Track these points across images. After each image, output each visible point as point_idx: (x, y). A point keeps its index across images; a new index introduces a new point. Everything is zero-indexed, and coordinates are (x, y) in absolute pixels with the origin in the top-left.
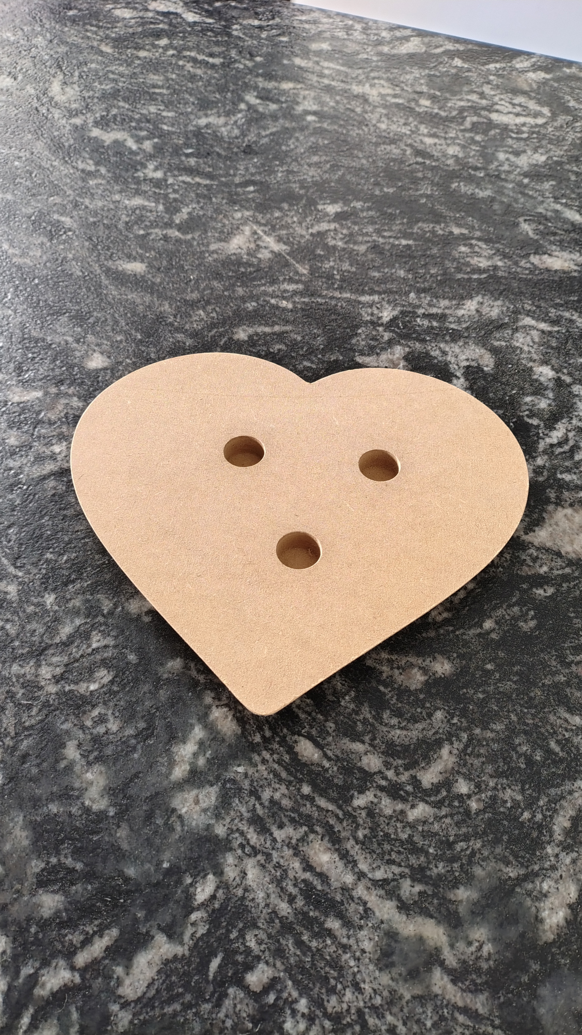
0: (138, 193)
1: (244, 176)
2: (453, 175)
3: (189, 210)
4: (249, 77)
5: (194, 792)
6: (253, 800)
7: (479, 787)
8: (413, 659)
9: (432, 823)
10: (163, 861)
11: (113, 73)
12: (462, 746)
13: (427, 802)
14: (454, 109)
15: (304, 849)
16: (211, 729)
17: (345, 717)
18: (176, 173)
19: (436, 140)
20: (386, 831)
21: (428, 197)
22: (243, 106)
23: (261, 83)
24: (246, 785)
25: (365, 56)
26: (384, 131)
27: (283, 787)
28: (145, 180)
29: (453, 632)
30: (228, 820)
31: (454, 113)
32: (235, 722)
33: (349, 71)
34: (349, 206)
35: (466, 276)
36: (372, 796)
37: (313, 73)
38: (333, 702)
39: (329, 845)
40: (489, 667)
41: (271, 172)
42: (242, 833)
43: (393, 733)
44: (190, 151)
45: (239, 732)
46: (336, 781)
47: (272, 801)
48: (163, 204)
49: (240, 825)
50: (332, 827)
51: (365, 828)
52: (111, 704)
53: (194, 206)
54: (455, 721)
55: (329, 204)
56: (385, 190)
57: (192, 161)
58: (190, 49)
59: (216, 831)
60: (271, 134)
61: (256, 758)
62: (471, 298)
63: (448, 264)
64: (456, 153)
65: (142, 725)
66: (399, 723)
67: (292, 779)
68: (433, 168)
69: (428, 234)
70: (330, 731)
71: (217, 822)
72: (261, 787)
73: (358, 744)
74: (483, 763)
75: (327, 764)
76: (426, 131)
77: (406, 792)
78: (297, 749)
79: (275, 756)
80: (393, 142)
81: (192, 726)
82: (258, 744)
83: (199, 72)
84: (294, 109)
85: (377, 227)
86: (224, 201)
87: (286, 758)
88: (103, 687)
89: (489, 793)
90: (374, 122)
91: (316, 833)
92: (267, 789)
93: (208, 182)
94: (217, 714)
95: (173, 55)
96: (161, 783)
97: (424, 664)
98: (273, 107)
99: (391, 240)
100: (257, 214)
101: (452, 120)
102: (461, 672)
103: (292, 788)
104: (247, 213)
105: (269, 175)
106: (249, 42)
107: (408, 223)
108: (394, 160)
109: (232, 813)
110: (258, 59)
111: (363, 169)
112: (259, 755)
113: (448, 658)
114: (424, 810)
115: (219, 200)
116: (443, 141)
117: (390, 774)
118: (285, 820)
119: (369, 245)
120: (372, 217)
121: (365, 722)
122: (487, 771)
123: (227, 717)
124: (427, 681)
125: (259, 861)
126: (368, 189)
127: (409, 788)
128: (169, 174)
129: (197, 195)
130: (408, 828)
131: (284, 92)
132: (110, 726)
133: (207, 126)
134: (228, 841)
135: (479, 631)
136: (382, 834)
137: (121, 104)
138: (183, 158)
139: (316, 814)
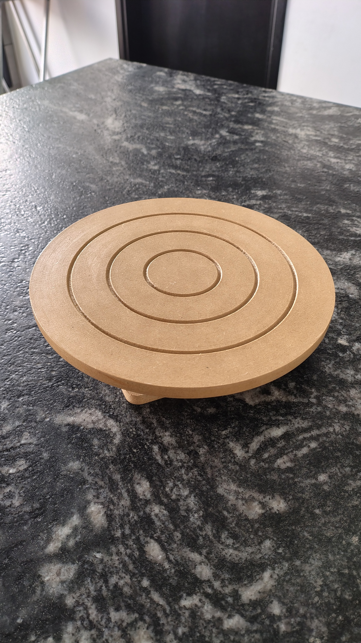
0: (140, 176)
1: (208, 172)
2: (346, 180)
3: (169, 187)
4: (225, 122)
5: (59, 566)
6: (101, 583)
7: (290, 612)
8: (256, 495)
9: (243, 636)
10: (18, 617)
11: (144, 116)
12: (282, 573)
13: (242, 616)
14: (354, 145)
15: (131, 633)
16: (86, 519)
17: (191, 531)
18: (167, 167)
19: (339, 160)
20: (203, 633)
21: (327, 190)
22: (217, 136)
23: (232, 125)
24: (100, 568)
25: (301, 115)
26: (305, 153)
27: (128, 577)
28: (146, 170)
29: (293, 479)
30: (78, 594)
31: (353, 147)
32: (105, 517)
33: (289, 122)
34: (272, 192)
35: (345, 238)
36: (198, 600)
37: (266, 121)
38: (184, 516)
39: (152, 635)
40: (317, 511)
41: (227, 170)
42: (86, 608)
43: (226, 551)
44: (179, 157)
45: (106, 526)
46: (171, 581)
47: (116, 585)
48: (154, 183)
49: (86, 601)
50: (159, 619)
51: (185, 627)
52: (21, 486)
53: (173, 185)
54: (280, 551)
55: (260, 190)
56: (299, 185)
57: (178, 162)
58: (193, 106)
59: (66, 601)
60: (231, 151)
61: (113, 549)
62: (347, 251)
63: (334, 229)
64: (351, 168)
65: (37, 505)
66: (234, 543)
67: (137, 572)
68: (333, 175)
69: (323, 212)
70: (176, 539)
71: (69, 593)
72: (111, 573)
73: (196, 554)
74: (297, 591)
75: (167, 565)
76: (332, 155)
77: (227, 602)
78: (146, 549)
79: (128, 551)
80: (310, 159)
81: (72, 514)
82: (118, 539)
83: (196, 118)
84: (249, 139)
85: (288, 205)
86: (192, 184)
87: (137, 554)
88: (18, 472)
89: (298, 619)
90: (299, 148)
91: (145, 621)
92: (115, 576)
93: (185, 173)
94: (93, 509)
95: (182, 109)
96: (37, 553)
97: (264, 500)
98: (236, 137)
99: (297, 213)
100: (211, 192)
101: (352, 150)
102: (294, 512)
103: (134, 579)
104: (205, 191)
105: (224, 173)
106: (230, 105)
107: (310, 204)
108: (308, 169)
109: (83, 589)
110: (233, 113)
111: (286, 173)
112: (115, 547)
113: (285, 499)
114: (238, 622)
115: (189, 183)
116: (343, 161)
117: (217, 584)
118: (122, 604)
119: (281, 214)
120: (286, 199)
121: (206, 537)
122: (299, 599)
123: (99, 512)
124: (263, 514)
125: (92, 635)
126: (287, 184)
127: (230, 600)
128: (162, 168)
129: (176, 180)
130: (221, 635)
131: (244, 130)
132: (14, 502)
133: (193, 145)
134: (73, 611)
135: (313, 481)
136: (198, 635)
137: (145, 131)
138: (173, 160)
139: (148, 605)
